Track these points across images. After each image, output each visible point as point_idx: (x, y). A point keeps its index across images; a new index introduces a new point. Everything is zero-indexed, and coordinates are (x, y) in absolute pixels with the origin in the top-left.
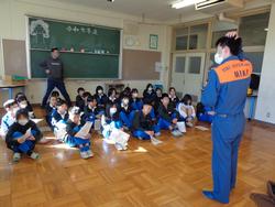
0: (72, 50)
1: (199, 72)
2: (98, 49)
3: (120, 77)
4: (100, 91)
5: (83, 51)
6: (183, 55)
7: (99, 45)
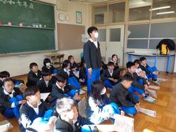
0: (10, 24)
1: (119, 40)
2: (36, 23)
3: (57, 49)
4: (48, 64)
5: (21, 25)
6: (104, 28)
7: (36, 19)
